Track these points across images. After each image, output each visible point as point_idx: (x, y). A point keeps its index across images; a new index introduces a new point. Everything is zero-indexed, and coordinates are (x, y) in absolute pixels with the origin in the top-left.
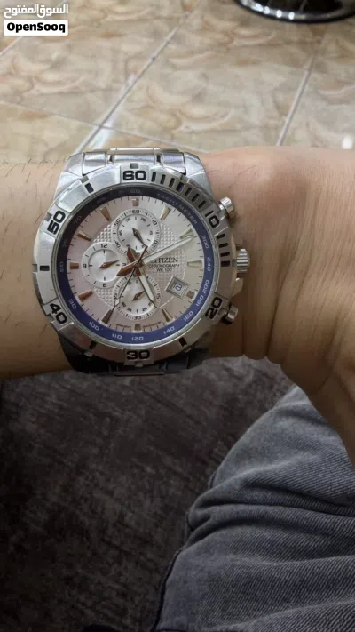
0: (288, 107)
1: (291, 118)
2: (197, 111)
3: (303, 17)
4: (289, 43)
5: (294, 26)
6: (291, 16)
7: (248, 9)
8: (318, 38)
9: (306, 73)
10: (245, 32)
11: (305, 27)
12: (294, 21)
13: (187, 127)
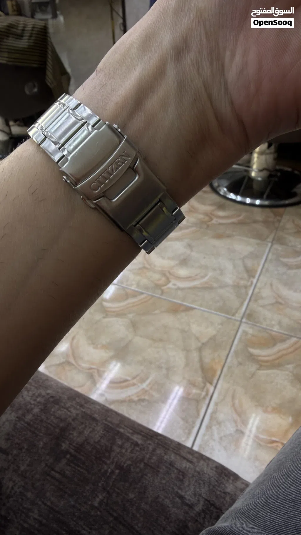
0: (256, 271)
1: (258, 280)
2: (183, 272)
3: (266, 203)
4: (255, 222)
5: (259, 210)
6: (258, 202)
7: (225, 197)
8: (279, 218)
9: (270, 244)
10: (221, 213)
11: (268, 210)
12: (260, 206)
13: (174, 285)
